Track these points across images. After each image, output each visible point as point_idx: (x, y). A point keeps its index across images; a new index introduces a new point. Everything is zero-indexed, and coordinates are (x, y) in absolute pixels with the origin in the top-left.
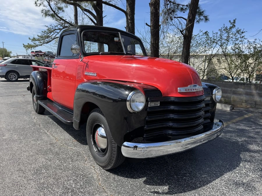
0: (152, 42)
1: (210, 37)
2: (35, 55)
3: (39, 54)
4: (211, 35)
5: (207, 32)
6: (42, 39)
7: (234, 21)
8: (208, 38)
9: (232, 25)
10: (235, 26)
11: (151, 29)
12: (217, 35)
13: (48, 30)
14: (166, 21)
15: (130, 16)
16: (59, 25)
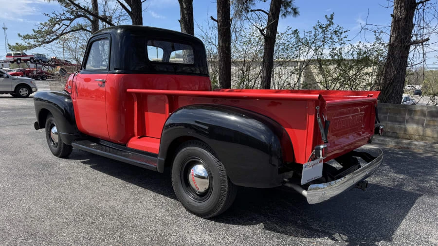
0: (221, 45)
1: (302, 38)
2: (15, 61)
3: (22, 58)
4: (301, 36)
5: (297, 30)
6: (40, 35)
7: (332, 16)
8: (298, 39)
9: (328, 23)
10: (332, 23)
11: (218, 26)
12: (311, 34)
13: (51, 20)
14: (239, 13)
15: (186, 4)
16: (69, 12)
